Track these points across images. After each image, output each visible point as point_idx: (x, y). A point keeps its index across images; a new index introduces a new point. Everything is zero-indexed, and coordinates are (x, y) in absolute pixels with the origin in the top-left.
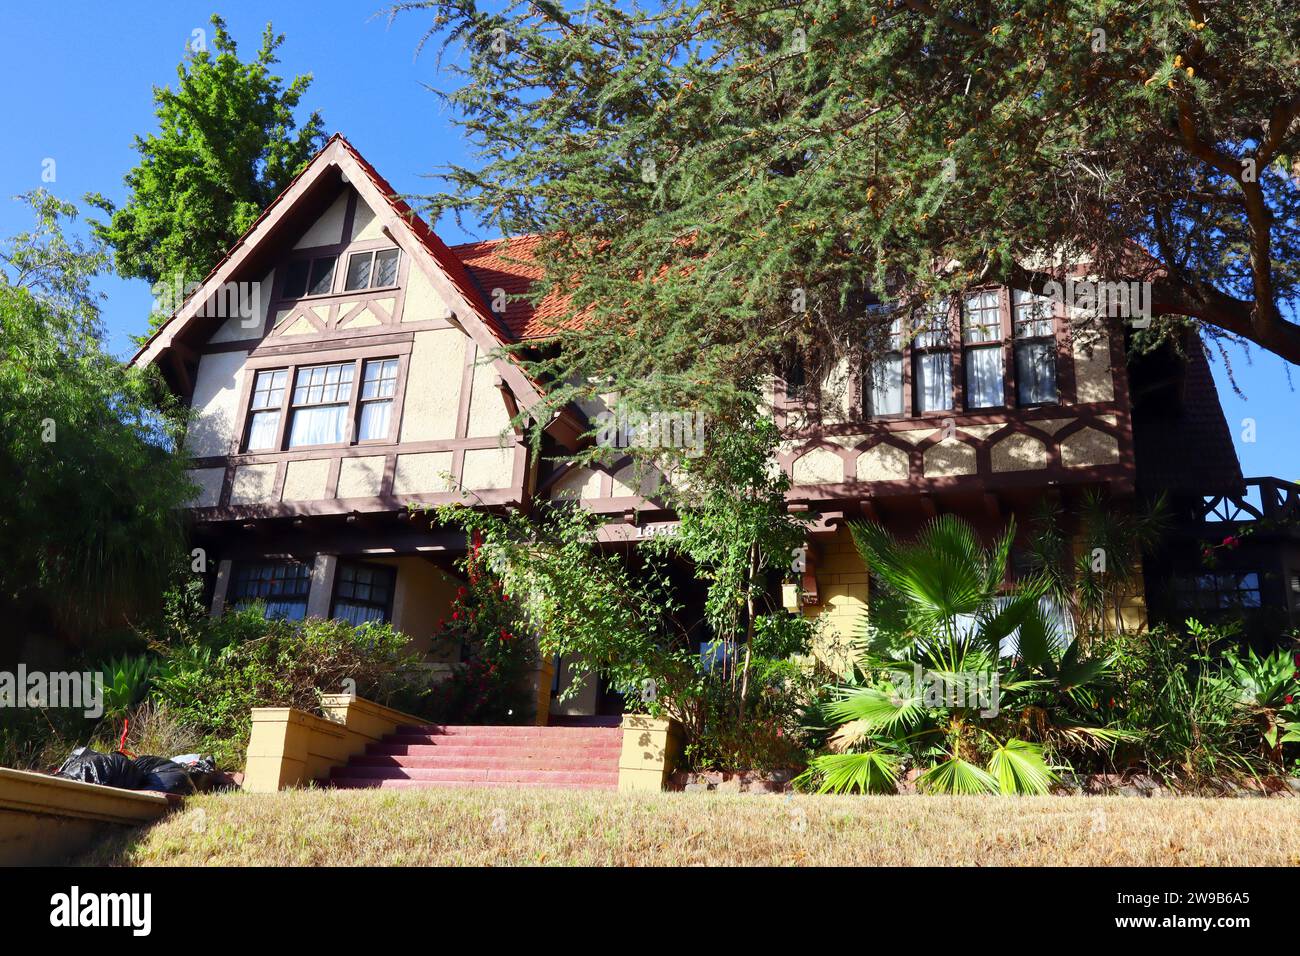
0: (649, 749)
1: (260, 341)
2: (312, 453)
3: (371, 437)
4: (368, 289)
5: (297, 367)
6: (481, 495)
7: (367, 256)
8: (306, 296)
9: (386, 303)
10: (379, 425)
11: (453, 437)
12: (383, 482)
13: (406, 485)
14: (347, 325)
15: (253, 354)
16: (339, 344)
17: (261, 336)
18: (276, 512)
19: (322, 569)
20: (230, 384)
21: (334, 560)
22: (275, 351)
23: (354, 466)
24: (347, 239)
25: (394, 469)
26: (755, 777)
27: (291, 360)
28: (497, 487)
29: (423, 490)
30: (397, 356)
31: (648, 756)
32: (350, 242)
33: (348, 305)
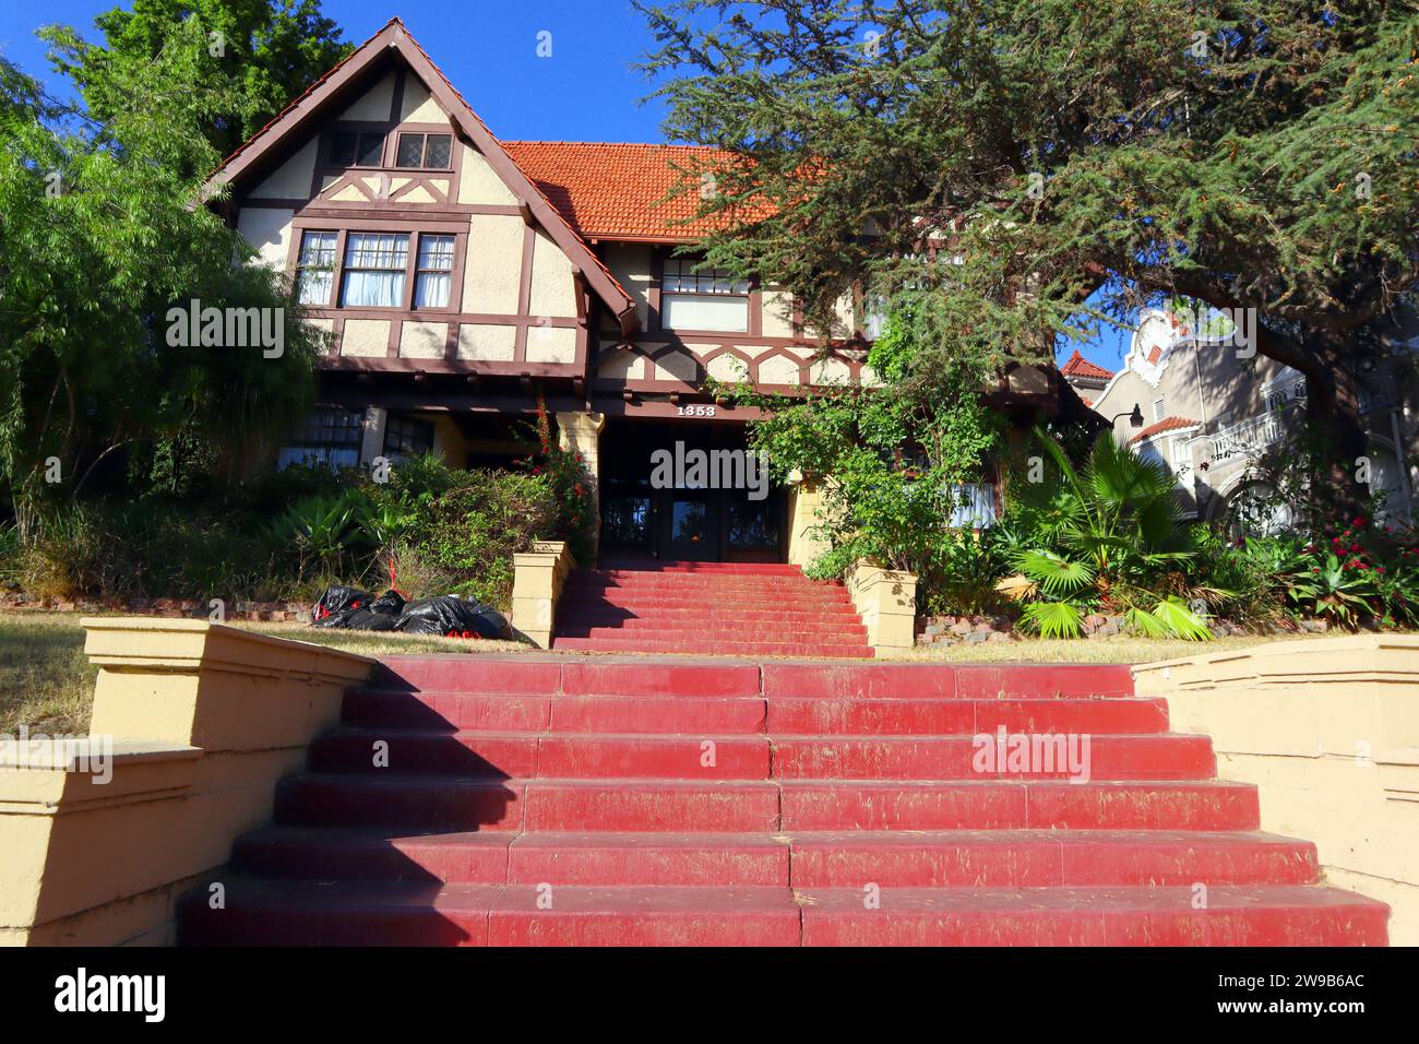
0: (902, 597)
1: (307, 202)
2: (368, 313)
3: (427, 305)
4: (422, 168)
5: (348, 231)
6: (548, 368)
7: (418, 138)
8: (354, 166)
9: (442, 185)
10: (436, 294)
11: (516, 313)
12: (447, 346)
13: (472, 351)
14: (402, 199)
15: (300, 214)
16: (393, 215)
17: (308, 197)
18: (336, 364)
19: (374, 421)
20: (277, 240)
21: (385, 414)
22: (323, 214)
23: (418, 330)
24: (396, 119)
25: (457, 335)
26: (980, 621)
27: (344, 224)
28: (562, 361)
29: (489, 357)
30: (455, 234)
31: (900, 603)
32: (399, 123)
33: (399, 182)
